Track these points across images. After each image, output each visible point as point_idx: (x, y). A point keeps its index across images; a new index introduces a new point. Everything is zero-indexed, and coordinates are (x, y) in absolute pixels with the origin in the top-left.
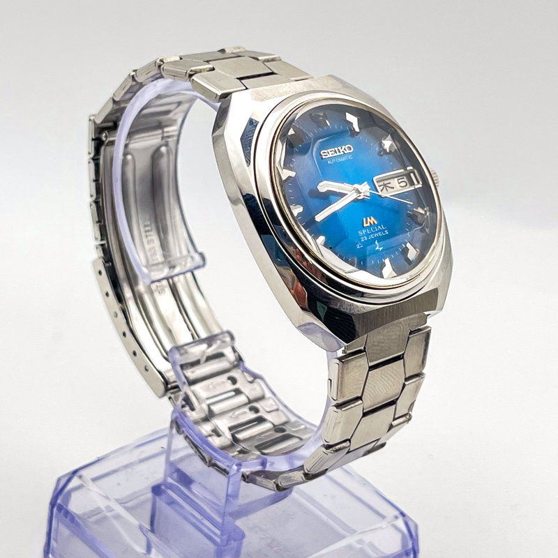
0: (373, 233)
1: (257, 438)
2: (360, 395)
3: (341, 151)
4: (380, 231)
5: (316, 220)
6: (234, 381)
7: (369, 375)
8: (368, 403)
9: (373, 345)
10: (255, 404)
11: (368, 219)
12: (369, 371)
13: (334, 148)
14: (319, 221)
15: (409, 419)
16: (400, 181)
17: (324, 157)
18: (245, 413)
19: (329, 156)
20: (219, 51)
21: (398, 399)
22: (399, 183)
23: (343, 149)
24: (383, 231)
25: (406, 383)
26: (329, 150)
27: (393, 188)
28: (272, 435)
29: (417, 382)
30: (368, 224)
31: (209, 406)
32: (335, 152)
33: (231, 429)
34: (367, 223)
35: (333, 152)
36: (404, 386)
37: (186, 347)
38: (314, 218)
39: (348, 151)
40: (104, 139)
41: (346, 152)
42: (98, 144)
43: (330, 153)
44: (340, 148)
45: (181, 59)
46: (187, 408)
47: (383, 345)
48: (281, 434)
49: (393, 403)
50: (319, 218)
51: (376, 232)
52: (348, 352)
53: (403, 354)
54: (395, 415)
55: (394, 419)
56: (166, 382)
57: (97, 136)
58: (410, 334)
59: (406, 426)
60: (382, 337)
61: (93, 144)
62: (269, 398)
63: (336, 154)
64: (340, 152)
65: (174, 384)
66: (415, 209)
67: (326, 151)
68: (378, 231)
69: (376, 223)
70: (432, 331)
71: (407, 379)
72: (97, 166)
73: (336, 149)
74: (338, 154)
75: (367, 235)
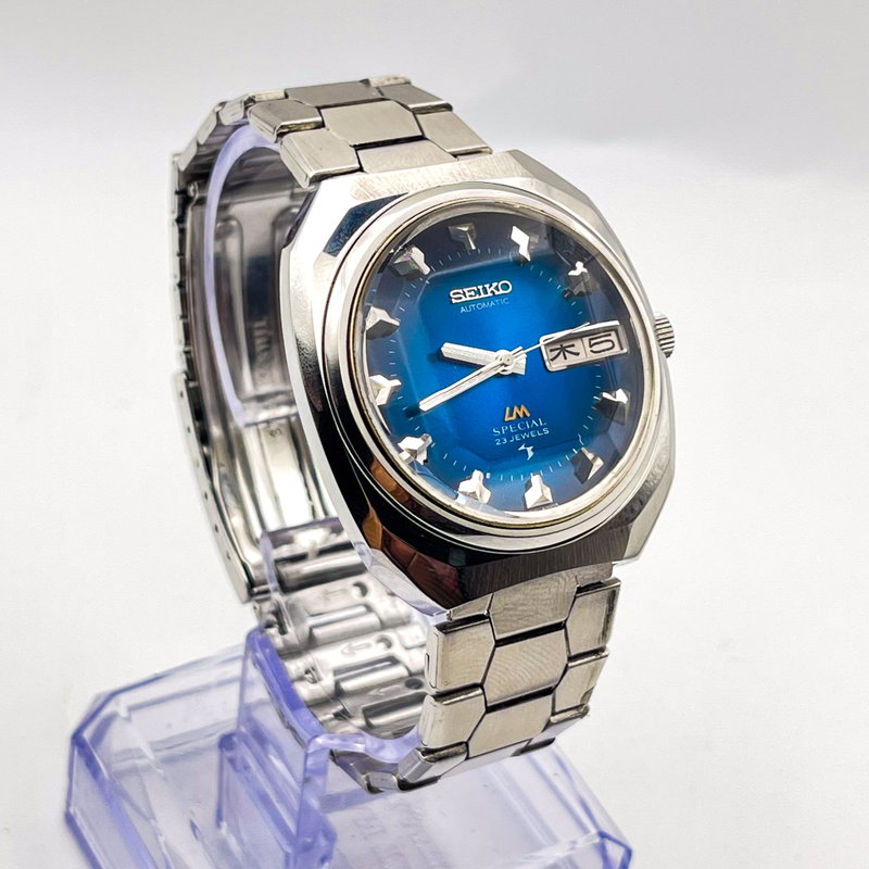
0: (519, 432)
1: (373, 693)
2: (479, 681)
3: (489, 291)
4: (535, 428)
5: (421, 407)
6: (364, 590)
7: (496, 653)
8: (494, 693)
9: (505, 609)
10: (390, 634)
11: (516, 408)
12: (496, 646)
13: (476, 286)
14: (425, 409)
15: (584, 714)
16: (593, 342)
17: (454, 301)
18: (368, 646)
19: (464, 299)
20: (361, 81)
21: (557, 685)
22: (591, 346)
23: (492, 288)
24: (540, 429)
25: (570, 665)
26: (465, 290)
27: (577, 354)
28: (398, 691)
29: (592, 664)
30: (514, 417)
31: (311, 629)
32: (478, 292)
33: (336, 672)
34: (511, 415)
35: (473, 293)
36: (566, 669)
37: (291, 532)
38: (418, 405)
39: (501, 292)
40: (192, 194)
41: (497, 293)
42: (184, 200)
43: (467, 294)
44: (487, 286)
45: (286, 96)
46: (274, 631)
47: (525, 608)
48: (412, 692)
49: (549, 691)
50: (426, 405)
51: (528, 431)
52: (455, 618)
53: (566, 621)
54: (553, 708)
55: (553, 714)
56: (251, 584)
57: (184, 187)
58: (577, 592)
59: (579, 723)
60: (522, 597)
61: (176, 199)
62: (418, 623)
63: (477, 297)
64: (486, 293)
65: (263, 588)
66: (605, 395)
67: (461, 291)
68: (531, 429)
69: (528, 415)
70: (621, 588)
71: (571, 659)
72: (182, 232)
73: (480, 287)
74: (483, 296)
75: (509, 435)
